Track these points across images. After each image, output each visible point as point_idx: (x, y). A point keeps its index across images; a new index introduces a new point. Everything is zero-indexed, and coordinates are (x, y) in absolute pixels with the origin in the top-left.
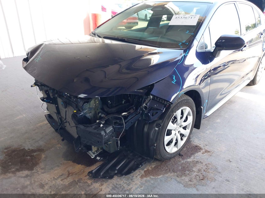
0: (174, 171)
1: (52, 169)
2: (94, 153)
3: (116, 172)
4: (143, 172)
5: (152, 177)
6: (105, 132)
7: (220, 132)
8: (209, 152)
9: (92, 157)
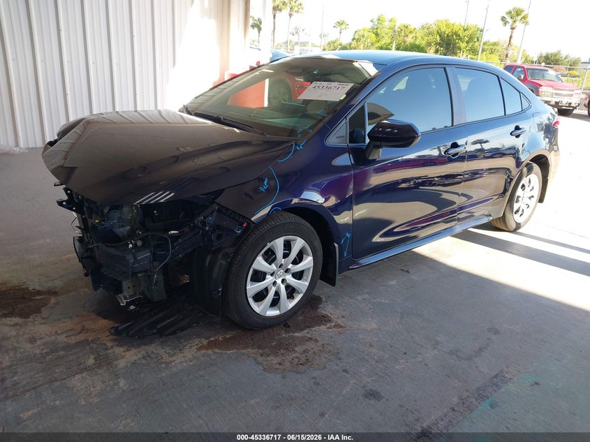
0: (259, 347)
1: (59, 320)
2: (125, 298)
3: (155, 331)
4: (205, 342)
5: (217, 350)
6: (135, 258)
7: (383, 301)
8: (341, 327)
9: (122, 304)
